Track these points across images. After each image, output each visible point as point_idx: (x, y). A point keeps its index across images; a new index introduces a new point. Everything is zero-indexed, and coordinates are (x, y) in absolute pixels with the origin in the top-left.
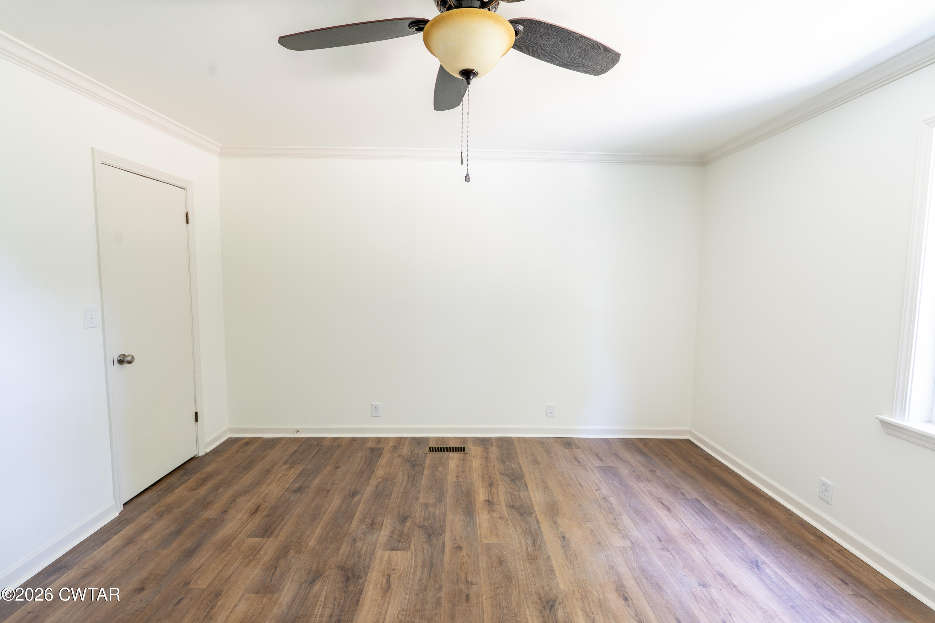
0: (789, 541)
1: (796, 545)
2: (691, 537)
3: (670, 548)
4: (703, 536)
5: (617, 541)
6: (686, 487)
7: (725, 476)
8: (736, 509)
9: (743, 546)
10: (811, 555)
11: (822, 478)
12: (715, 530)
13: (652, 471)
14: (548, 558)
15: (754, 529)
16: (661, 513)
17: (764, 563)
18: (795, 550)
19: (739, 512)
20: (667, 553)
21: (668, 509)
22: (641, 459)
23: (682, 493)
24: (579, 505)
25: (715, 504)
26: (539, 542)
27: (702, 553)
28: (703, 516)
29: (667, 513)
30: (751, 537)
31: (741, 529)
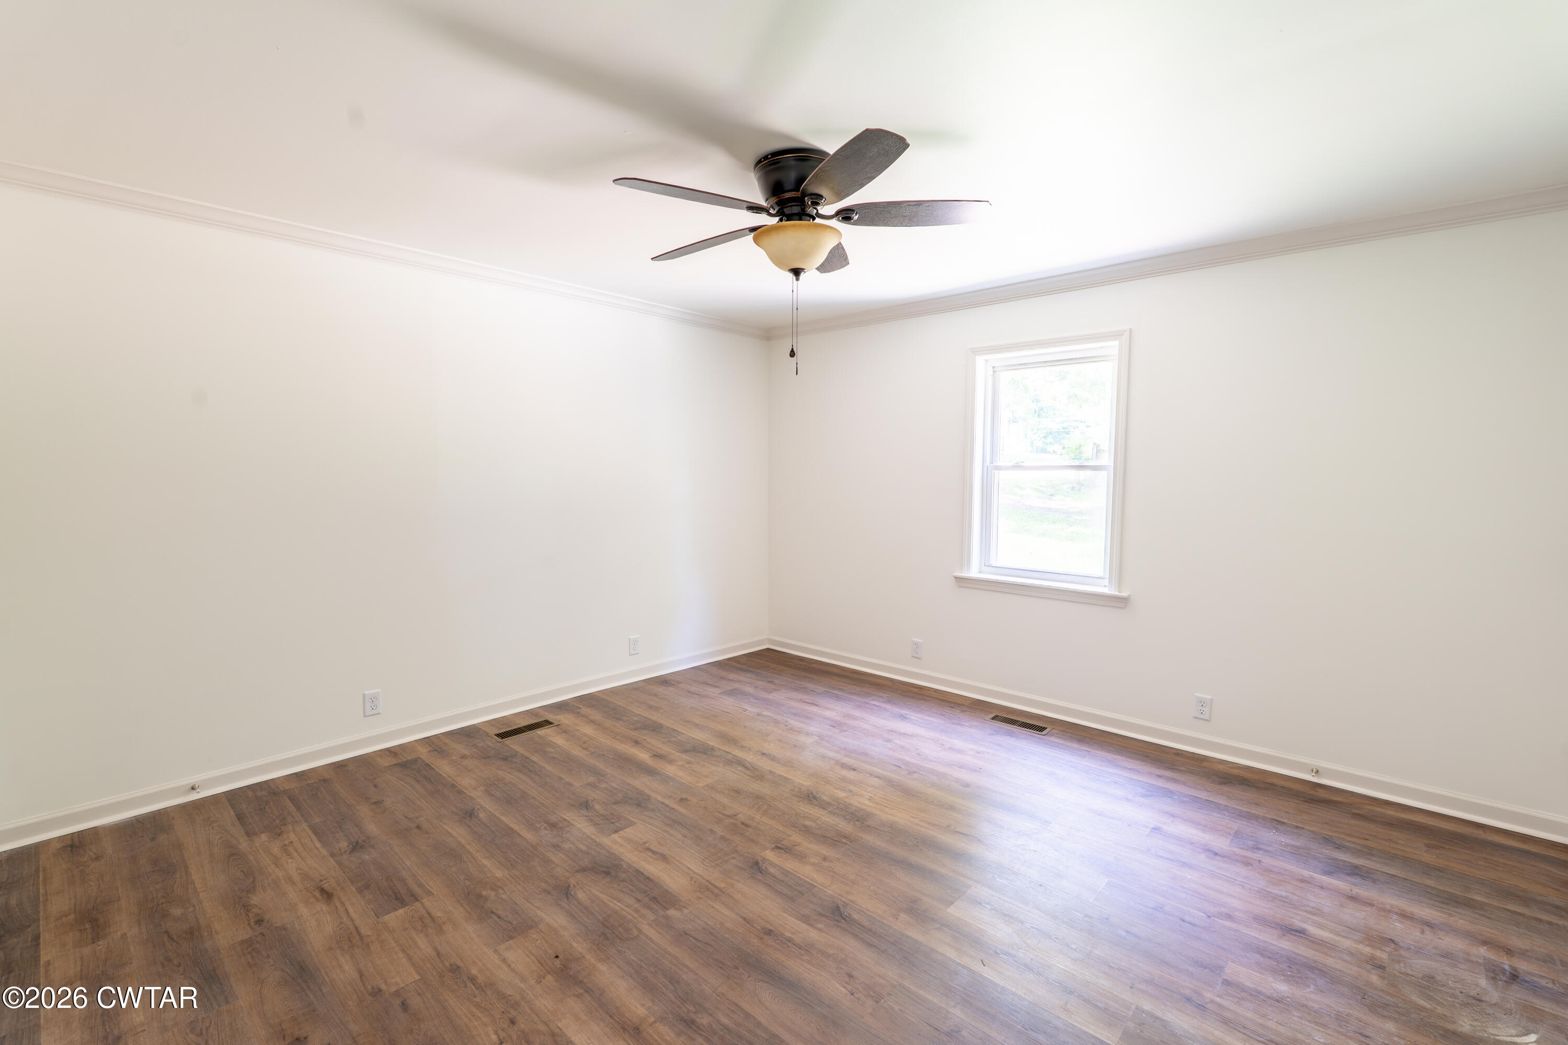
0: (906, 696)
1: (913, 698)
2: (848, 716)
3: (845, 729)
4: (857, 713)
5: (809, 740)
6: (811, 686)
7: (827, 669)
8: (858, 689)
9: (885, 709)
10: (924, 700)
11: (913, 639)
12: (859, 706)
13: (770, 682)
14: (770, 772)
15: (882, 697)
16: (814, 709)
17: (906, 714)
18: (914, 700)
19: (861, 689)
20: (847, 732)
21: (817, 705)
22: (749, 675)
23: (812, 691)
24: (745, 727)
25: (840, 689)
26: (748, 764)
27: (867, 723)
28: (843, 700)
29: (818, 708)
30: (883, 702)
31: (874, 700)
